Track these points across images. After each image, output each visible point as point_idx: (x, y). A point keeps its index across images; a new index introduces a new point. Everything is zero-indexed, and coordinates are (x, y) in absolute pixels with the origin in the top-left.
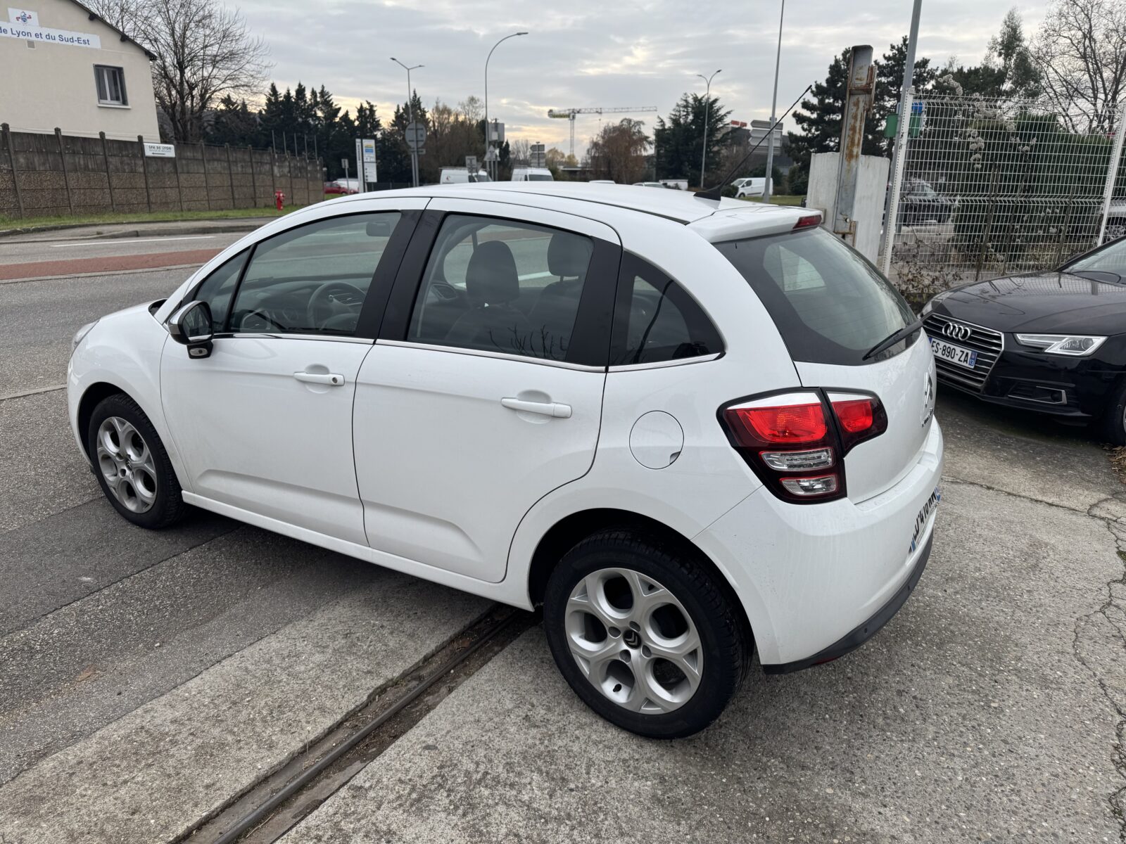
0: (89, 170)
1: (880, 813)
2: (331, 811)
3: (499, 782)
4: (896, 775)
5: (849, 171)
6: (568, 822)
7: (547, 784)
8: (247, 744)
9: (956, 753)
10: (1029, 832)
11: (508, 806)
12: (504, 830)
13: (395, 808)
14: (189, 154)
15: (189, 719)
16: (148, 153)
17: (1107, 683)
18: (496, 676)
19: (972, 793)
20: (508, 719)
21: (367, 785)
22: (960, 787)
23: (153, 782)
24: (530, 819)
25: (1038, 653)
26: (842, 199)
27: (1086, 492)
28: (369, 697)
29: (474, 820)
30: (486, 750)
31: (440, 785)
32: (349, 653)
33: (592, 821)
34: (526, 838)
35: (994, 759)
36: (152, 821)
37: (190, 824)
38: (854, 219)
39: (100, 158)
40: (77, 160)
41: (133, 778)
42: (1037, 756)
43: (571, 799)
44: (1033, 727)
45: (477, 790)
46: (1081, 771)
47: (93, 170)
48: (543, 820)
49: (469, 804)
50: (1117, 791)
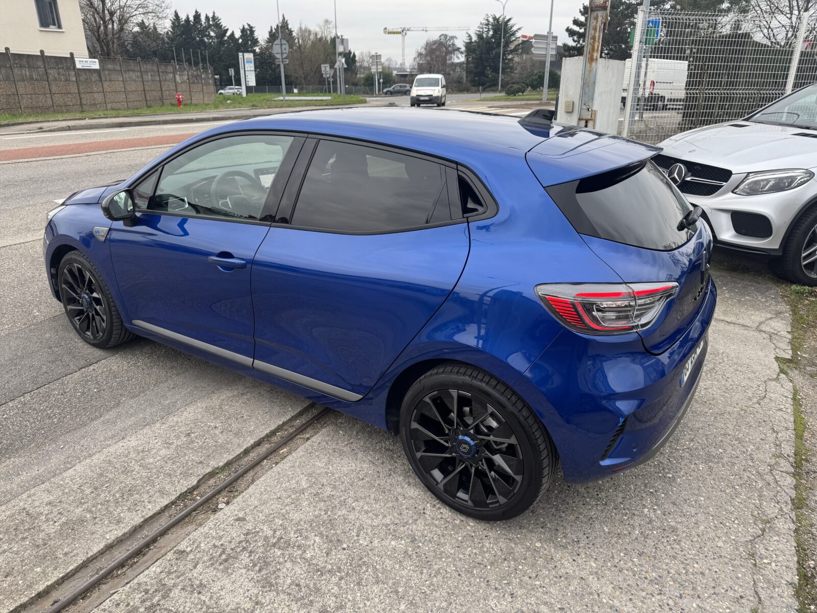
0: (33, 80)
1: (574, 560)
2: (159, 570)
3: (289, 544)
4: (590, 531)
5: (590, 71)
6: (338, 574)
7: (326, 545)
8: (101, 520)
9: (636, 513)
10: (684, 572)
11: (294, 562)
12: (289, 581)
13: (208, 567)
14: (110, 66)
15: (60, 502)
16: (78, 66)
17: (755, 457)
18: (297, 464)
19: (644, 543)
20: (302, 496)
21: (189, 549)
22: (636, 539)
23: (25, 552)
24: (310, 572)
25: (706, 435)
26: (585, 93)
27: (757, 313)
28: (199, 481)
29: (267, 574)
30: (283, 520)
31: (244, 548)
32: (188, 448)
33: (356, 572)
34: (304, 587)
35: (664, 517)
36: (20, 582)
37: (49, 583)
38: (595, 108)
39: (42, 70)
40: (24, 72)
41: (11, 548)
42: (696, 514)
43: (342, 556)
44: (696, 492)
45: (272, 551)
46: (728, 524)
47: (37, 80)
48: (319, 573)
49: (265, 562)
50: (753, 538)
